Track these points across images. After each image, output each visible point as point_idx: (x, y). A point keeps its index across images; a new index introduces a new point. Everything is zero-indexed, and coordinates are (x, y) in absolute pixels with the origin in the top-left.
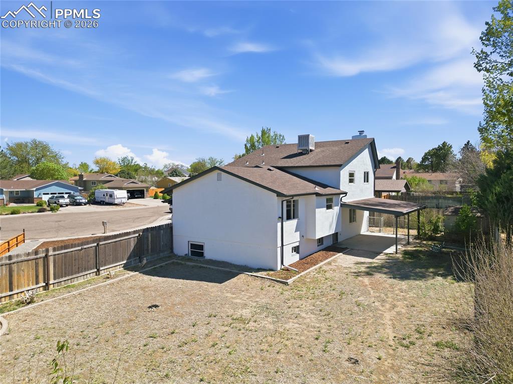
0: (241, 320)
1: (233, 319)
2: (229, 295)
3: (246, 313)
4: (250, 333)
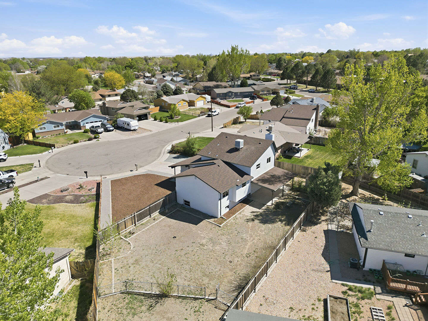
0: (203, 245)
1: (200, 244)
2: (199, 232)
3: (204, 241)
4: (205, 250)
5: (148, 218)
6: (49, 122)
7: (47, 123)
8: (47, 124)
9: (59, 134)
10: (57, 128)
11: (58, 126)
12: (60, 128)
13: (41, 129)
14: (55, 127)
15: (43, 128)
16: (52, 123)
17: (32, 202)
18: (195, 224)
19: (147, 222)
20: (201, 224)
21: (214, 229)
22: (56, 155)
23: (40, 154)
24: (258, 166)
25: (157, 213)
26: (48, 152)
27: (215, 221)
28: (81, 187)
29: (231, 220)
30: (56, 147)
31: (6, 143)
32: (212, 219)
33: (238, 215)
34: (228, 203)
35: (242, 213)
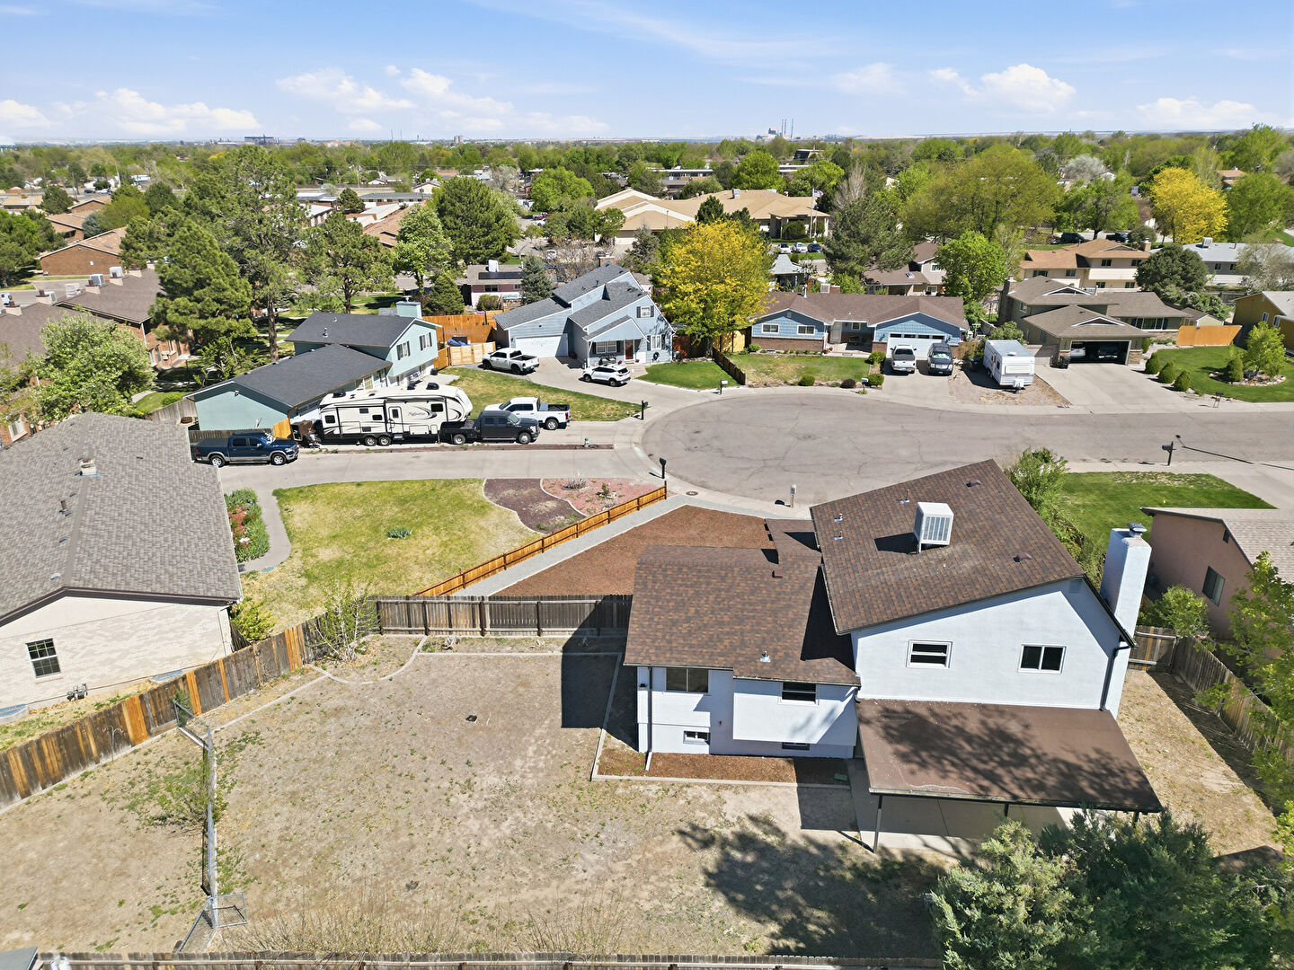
5: (531, 634)
6: (789, 314)
7: (784, 314)
8: (783, 318)
9: (806, 353)
10: (806, 336)
11: (811, 330)
12: (815, 335)
13: (767, 329)
14: (802, 330)
15: (773, 327)
16: (796, 317)
17: (492, 486)
18: (567, 722)
19: (518, 641)
20: (578, 733)
21: (571, 771)
22: (716, 404)
23: (695, 391)
24: (930, 654)
25: (566, 634)
26: (715, 390)
27: (609, 752)
28: (606, 493)
29: (651, 786)
30: (748, 382)
31: (664, 346)
32: (617, 743)
33: (701, 789)
34: (703, 722)
35: (726, 794)
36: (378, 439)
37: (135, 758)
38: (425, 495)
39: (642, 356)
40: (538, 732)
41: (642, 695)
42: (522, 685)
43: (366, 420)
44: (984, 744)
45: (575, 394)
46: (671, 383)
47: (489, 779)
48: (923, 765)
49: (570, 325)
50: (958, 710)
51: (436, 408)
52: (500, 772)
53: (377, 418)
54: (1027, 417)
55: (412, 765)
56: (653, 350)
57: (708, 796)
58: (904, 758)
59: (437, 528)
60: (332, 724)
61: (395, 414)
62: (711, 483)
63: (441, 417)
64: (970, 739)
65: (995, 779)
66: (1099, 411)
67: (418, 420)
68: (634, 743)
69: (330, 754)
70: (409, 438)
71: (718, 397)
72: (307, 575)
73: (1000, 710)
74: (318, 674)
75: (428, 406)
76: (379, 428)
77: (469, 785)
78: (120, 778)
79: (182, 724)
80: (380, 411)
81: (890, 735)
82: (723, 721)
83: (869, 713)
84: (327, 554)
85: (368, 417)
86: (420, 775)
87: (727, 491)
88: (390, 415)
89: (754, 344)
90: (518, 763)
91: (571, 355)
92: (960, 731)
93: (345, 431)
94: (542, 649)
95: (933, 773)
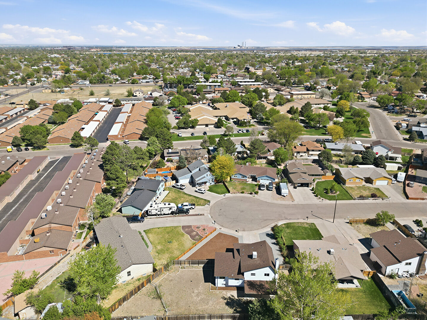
5: (197, 265)
6: (240, 174)
8: (238, 175)
9: (243, 182)
10: (243, 178)
12: (245, 178)
13: (235, 176)
17: (184, 227)
18: (205, 282)
19: (195, 267)
20: (207, 283)
21: (207, 289)
22: (224, 200)
23: (220, 195)
24: (253, 274)
25: (203, 265)
26: (224, 195)
27: (212, 287)
28: (205, 230)
29: (218, 292)
30: (231, 192)
31: (212, 181)
32: (213, 285)
33: (224, 292)
34: (225, 283)
35: (228, 293)
36: (159, 215)
37: (146, 289)
38: (171, 231)
39: (208, 184)
40: (201, 283)
41: (216, 279)
42: (197, 275)
43: (157, 212)
44: (259, 286)
45: (195, 197)
46: (214, 192)
47: (196, 291)
48: (251, 289)
49: (192, 177)
50: (257, 281)
51: (170, 209)
52: (197, 290)
53: (159, 211)
54: (285, 205)
55: (185, 289)
56: (210, 182)
57: (225, 293)
58: (249, 288)
59: (176, 240)
60: (171, 283)
61: (162, 210)
62: (224, 226)
63: (171, 210)
64: (258, 285)
65: (259, 291)
66: (300, 203)
67: (167, 211)
68: (215, 285)
69: (173, 288)
70: (164, 214)
71: (224, 197)
72: (157, 253)
73: (262, 281)
74: (166, 274)
75: (169, 209)
76: (159, 213)
77: (193, 292)
78: (145, 292)
79: (150, 283)
80: (159, 210)
81: (248, 285)
82: (227, 283)
83: (245, 282)
84: (159, 247)
85: (157, 211)
86: (186, 291)
87: (227, 228)
88: (161, 210)
89: (232, 179)
90: (199, 288)
91: (192, 183)
92: (257, 284)
93: (153, 214)
94: (199, 268)
95: (252, 290)
